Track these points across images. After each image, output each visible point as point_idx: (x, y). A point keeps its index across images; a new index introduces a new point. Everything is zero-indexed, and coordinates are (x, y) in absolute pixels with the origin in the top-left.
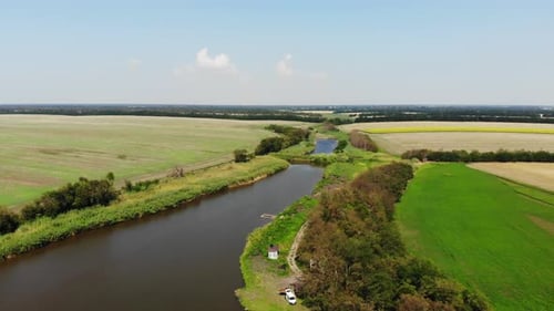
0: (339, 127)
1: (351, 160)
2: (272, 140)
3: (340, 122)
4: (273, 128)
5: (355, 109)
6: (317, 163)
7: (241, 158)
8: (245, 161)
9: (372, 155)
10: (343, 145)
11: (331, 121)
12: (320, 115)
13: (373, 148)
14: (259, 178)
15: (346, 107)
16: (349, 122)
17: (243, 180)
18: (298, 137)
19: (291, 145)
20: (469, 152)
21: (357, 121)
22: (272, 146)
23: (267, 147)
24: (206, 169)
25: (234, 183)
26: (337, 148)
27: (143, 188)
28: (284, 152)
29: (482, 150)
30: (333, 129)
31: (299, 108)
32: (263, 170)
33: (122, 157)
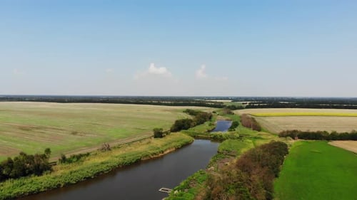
0: (234, 112)
1: (241, 137)
2: (184, 121)
3: (235, 108)
4: (188, 111)
5: (246, 99)
6: (215, 139)
7: (159, 134)
8: (161, 137)
9: (256, 133)
10: (235, 125)
11: (229, 107)
12: (222, 103)
13: (257, 128)
14: (168, 151)
15: (240, 98)
16: (241, 108)
17: (155, 154)
18: (204, 118)
19: (198, 124)
20: (330, 132)
21: (247, 107)
22: (183, 126)
23: (180, 126)
24: (129, 144)
25: (147, 156)
26: (231, 128)
27: (75, 160)
28: (191, 130)
29: (339, 131)
30: (230, 113)
31: (209, 98)
32: (173, 144)
33: (74, 133)
